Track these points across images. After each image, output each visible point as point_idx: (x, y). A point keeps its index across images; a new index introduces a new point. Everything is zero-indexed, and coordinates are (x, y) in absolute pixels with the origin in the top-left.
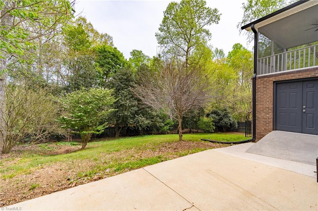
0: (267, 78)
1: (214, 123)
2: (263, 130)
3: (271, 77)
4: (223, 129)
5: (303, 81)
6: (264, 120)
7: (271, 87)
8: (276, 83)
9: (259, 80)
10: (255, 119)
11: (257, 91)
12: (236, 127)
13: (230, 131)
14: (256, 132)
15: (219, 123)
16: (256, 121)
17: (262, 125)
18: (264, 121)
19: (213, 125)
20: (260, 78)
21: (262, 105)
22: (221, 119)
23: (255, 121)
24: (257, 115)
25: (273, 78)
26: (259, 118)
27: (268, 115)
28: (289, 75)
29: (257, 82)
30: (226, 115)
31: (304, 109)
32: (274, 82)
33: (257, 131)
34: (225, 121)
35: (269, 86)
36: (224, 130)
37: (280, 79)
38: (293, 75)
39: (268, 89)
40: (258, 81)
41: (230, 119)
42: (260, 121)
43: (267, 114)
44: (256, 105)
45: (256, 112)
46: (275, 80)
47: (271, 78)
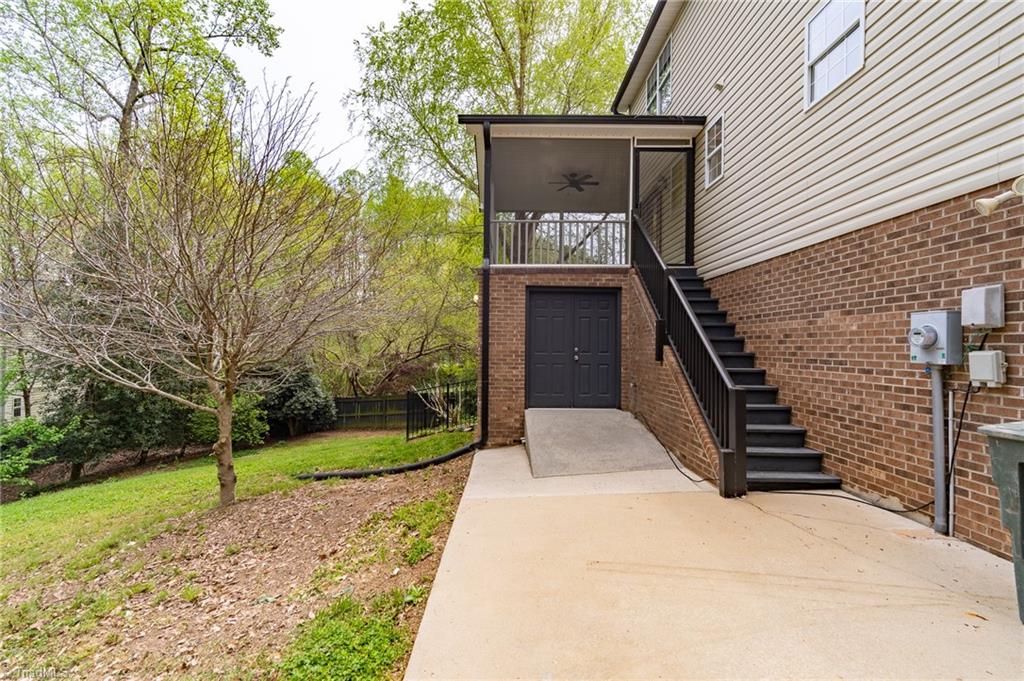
0: (513, 276)
1: (266, 412)
2: (505, 411)
3: (522, 274)
4: (289, 429)
5: (575, 293)
6: (506, 384)
7: (521, 298)
8: (532, 291)
9: (497, 277)
10: (487, 384)
11: (491, 305)
12: (332, 416)
13: (312, 432)
14: (489, 419)
15: (280, 409)
16: (490, 390)
17: (502, 398)
18: (506, 388)
19: (260, 419)
20: (498, 271)
21: (502, 344)
22: (287, 394)
23: (487, 388)
24: (491, 372)
25: (526, 277)
26: (496, 379)
27: (514, 372)
28: (555, 276)
29: (491, 281)
30: (304, 379)
31: (576, 353)
32: (527, 287)
33: (492, 416)
34: (302, 399)
35: (517, 295)
36: (291, 429)
37: (540, 283)
38: (561, 276)
39: (516, 304)
40: (494, 281)
41: (315, 393)
42: (496, 388)
43: (514, 368)
44: (490, 347)
45: (490, 365)
46: (531, 284)
47: (522, 277)
